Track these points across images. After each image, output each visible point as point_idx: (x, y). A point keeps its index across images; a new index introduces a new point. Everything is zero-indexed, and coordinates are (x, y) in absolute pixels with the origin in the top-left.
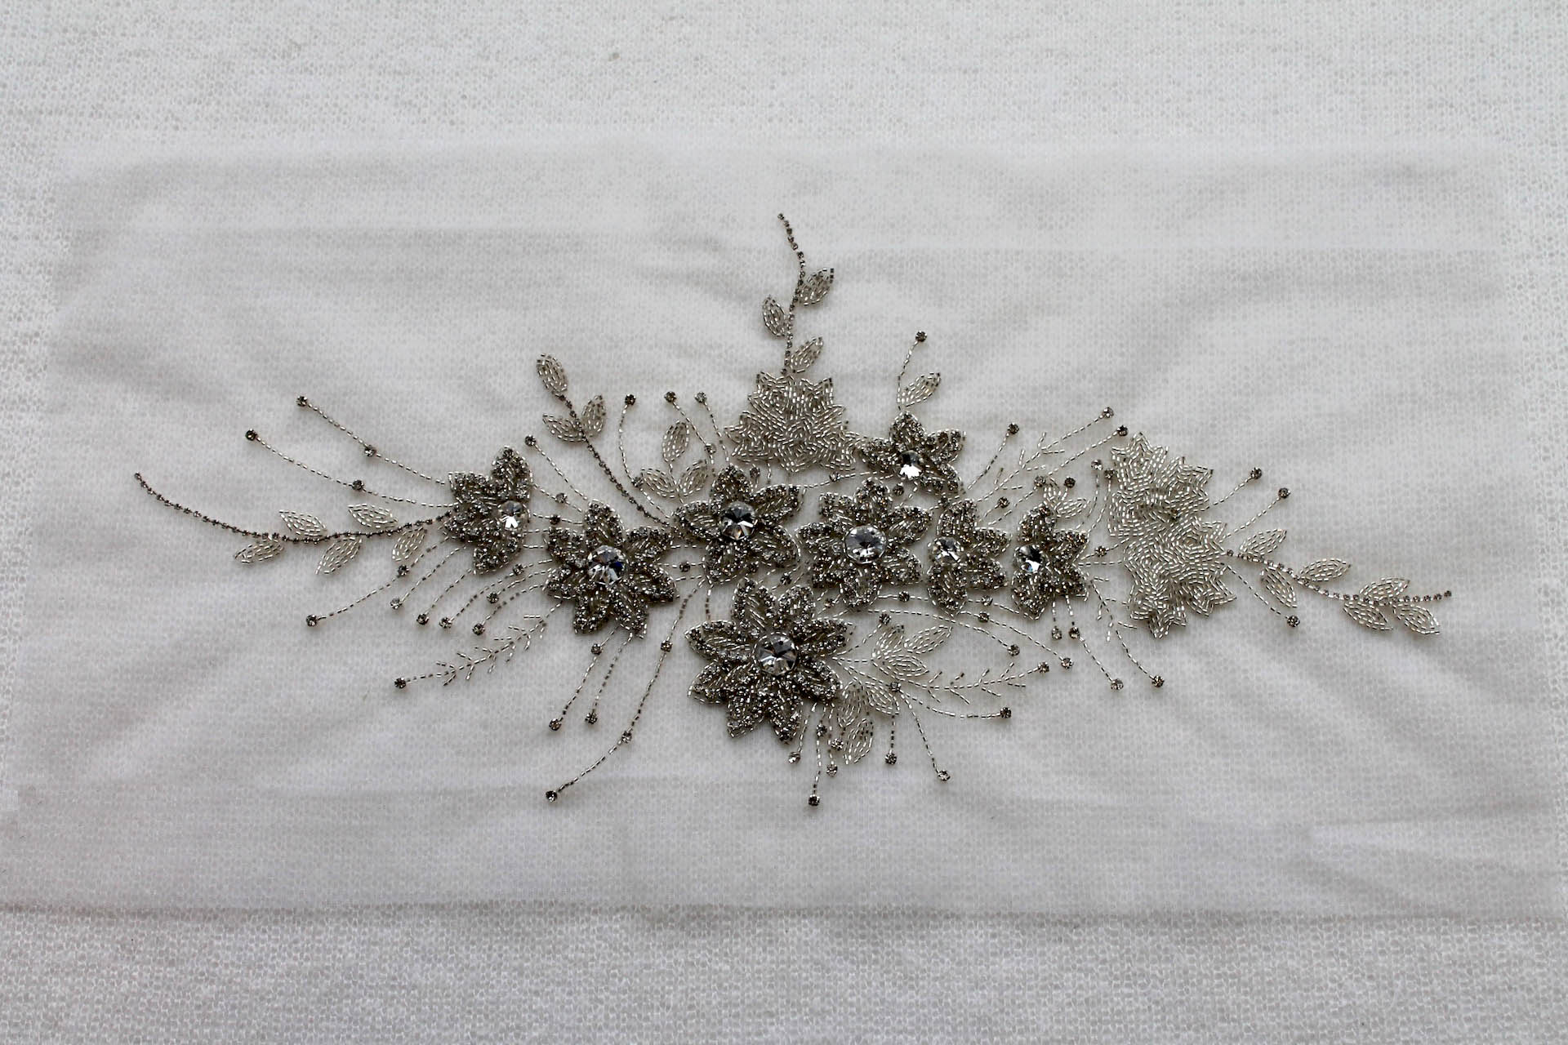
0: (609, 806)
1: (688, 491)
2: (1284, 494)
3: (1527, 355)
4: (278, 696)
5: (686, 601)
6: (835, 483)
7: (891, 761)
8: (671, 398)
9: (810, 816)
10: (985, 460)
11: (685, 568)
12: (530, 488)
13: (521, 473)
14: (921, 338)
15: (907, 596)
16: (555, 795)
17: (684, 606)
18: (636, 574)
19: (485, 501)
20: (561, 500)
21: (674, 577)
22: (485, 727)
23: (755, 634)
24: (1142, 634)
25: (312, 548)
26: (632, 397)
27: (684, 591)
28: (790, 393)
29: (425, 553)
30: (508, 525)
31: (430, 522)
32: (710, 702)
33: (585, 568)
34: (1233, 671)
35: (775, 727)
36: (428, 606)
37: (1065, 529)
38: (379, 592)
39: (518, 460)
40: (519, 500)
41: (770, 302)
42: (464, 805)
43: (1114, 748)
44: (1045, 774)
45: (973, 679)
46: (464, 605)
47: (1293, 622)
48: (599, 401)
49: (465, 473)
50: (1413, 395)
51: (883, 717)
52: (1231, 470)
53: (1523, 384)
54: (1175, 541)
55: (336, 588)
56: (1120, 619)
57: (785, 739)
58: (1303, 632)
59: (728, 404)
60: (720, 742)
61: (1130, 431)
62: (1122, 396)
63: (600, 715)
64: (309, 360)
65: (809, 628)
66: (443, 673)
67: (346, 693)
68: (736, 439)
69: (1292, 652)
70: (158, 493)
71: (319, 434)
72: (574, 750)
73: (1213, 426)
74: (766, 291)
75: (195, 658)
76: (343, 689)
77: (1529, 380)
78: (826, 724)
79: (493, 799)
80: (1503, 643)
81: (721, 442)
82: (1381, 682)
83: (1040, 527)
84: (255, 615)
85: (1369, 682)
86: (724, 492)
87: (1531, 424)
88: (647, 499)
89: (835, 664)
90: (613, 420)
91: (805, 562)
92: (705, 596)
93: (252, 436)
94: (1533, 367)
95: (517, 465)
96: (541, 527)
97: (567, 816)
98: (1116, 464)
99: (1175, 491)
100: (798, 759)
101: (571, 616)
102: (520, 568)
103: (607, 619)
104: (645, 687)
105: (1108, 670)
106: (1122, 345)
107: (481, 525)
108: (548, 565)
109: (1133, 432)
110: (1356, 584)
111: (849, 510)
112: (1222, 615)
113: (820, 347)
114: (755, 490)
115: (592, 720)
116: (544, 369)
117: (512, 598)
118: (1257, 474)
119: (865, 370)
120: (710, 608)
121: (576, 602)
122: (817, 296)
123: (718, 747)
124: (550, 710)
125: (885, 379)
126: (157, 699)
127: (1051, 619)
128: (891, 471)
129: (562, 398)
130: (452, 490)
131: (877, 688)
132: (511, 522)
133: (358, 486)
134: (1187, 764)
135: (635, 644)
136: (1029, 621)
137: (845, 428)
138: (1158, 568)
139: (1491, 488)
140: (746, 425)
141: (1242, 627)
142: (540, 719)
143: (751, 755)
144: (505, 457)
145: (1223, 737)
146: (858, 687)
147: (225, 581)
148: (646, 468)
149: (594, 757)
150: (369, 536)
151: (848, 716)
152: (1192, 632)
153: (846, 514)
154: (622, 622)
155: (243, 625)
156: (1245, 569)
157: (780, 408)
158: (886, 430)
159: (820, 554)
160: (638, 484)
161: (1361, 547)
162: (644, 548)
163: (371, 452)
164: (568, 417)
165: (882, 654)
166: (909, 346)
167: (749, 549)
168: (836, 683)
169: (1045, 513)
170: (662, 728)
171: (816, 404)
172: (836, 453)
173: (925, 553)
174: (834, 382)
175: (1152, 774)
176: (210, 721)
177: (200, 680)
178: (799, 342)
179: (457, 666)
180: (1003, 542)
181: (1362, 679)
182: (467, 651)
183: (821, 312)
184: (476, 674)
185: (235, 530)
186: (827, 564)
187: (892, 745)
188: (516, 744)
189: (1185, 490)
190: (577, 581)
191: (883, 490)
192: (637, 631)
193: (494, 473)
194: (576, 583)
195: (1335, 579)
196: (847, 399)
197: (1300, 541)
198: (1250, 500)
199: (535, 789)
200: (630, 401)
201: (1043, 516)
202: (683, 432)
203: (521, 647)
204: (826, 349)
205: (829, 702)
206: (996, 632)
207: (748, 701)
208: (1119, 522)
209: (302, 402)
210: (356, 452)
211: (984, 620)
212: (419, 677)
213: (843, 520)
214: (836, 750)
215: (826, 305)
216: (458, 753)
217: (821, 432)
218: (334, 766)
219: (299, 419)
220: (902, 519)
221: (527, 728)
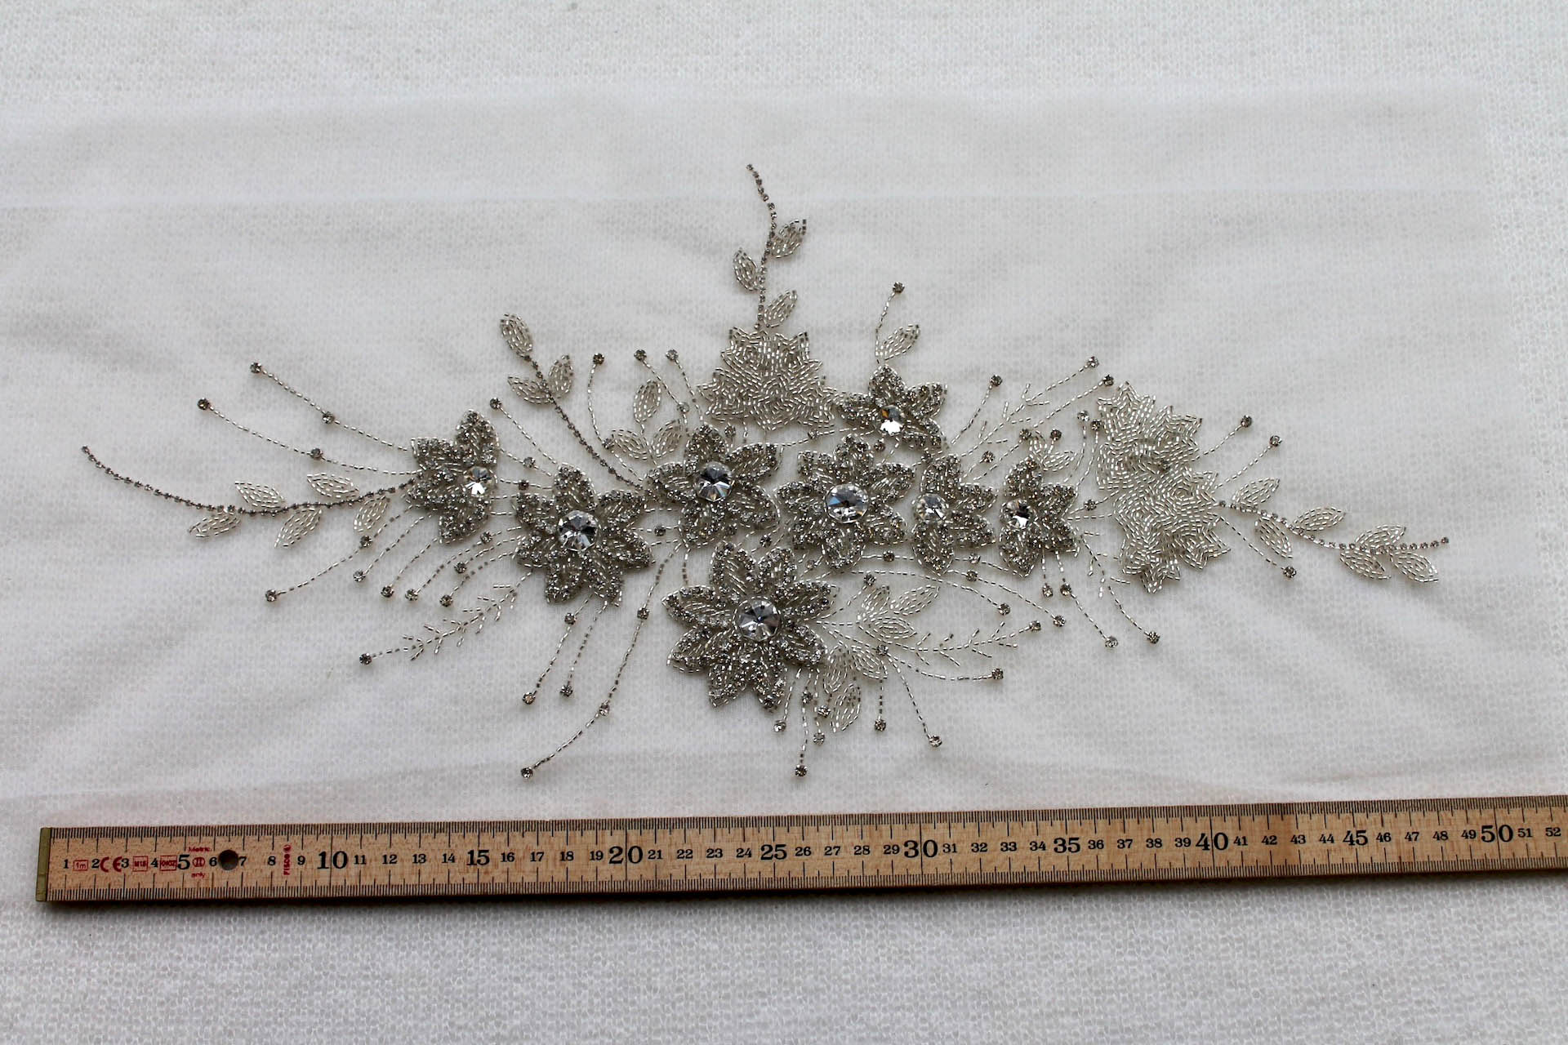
0: (588, 782)
1: (661, 452)
2: (1275, 443)
3: (1516, 296)
4: (238, 675)
5: (662, 566)
6: (814, 440)
7: (880, 727)
8: (641, 356)
9: (797, 787)
10: (968, 414)
11: (661, 532)
12: (496, 453)
13: (487, 437)
14: (898, 289)
15: (892, 556)
16: (531, 772)
17: (660, 572)
18: (609, 540)
19: (449, 467)
20: (530, 464)
21: (649, 542)
22: (456, 703)
23: (735, 598)
24: (1135, 589)
25: (270, 521)
26: (600, 356)
27: (660, 556)
28: (764, 348)
29: (388, 522)
30: (474, 492)
31: (392, 490)
32: (690, 670)
33: (556, 535)
34: (1229, 625)
35: (759, 695)
36: (392, 578)
37: (1052, 482)
38: (342, 565)
39: (484, 423)
40: (484, 465)
41: (741, 255)
42: (436, 784)
43: (1110, 708)
44: (1040, 737)
45: (962, 640)
46: (430, 576)
47: (1290, 573)
48: (566, 361)
49: (428, 438)
50: (1402, 338)
51: (871, 682)
52: (1220, 418)
53: (1513, 324)
54: (1166, 493)
55: (295, 561)
56: (1112, 574)
57: (770, 706)
58: (1299, 584)
59: (700, 361)
60: (702, 712)
61: (1115, 381)
62: (1106, 345)
63: (575, 686)
64: (263, 325)
65: (791, 591)
66: (410, 647)
67: (309, 670)
68: (709, 397)
69: (1289, 604)
70: (107, 466)
71: (275, 401)
72: (550, 724)
73: (1200, 374)
74: (737, 245)
75: (150, 637)
76: (306, 667)
77: (1518, 321)
78: (811, 691)
79: (466, 777)
80: (1502, 589)
81: (694, 401)
82: (1380, 632)
83: (1027, 481)
84: (212, 591)
85: (1368, 633)
86: (699, 453)
87: (1521, 365)
88: (619, 462)
89: (819, 627)
90: (581, 380)
91: (785, 523)
92: (682, 561)
93: (204, 404)
94: (1522, 308)
95: (483, 427)
96: (508, 492)
97: (544, 793)
98: (1102, 414)
99: (1164, 441)
100: (784, 728)
101: (543, 585)
102: (488, 536)
103: (580, 587)
104: (622, 657)
105: (1101, 627)
106: (1104, 294)
107: (447, 492)
108: (518, 532)
109: (1119, 382)
110: (1352, 533)
111: (827, 467)
112: (1217, 567)
113: (794, 301)
114: (731, 449)
115: (567, 692)
116: (508, 329)
117: (481, 568)
118: (1248, 422)
119: (841, 324)
120: (688, 573)
121: (547, 570)
122: (790, 248)
123: (699, 718)
124: (523, 683)
125: (862, 332)
126: (111, 682)
127: (1041, 576)
128: (873, 428)
129: (528, 358)
130: (415, 457)
131: (863, 650)
132: (477, 488)
133: (317, 455)
134: (1185, 722)
135: (610, 612)
136: (1018, 578)
137: (823, 383)
138: (1149, 521)
139: (1484, 432)
140: (719, 383)
141: (1237, 580)
142: (512, 692)
143: (734, 726)
144: (469, 421)
145: (1222, 694)
146: (844, 651)
147: (179, 556)
148: (617, 430)
149: (571, 731)
150: (329, 506)
151: (834, 682)
152: (1186, 587)
153: (826, 472)
154: (597, 590)
155: (199, 602)
156: (1238, 520)
157: (755, 365)
158: (864, 384)
159: (801, 514)
160: (609, 446)
161: (1355, 494)
162: (617, 512)
163: (329, 419)
164: (533, 377)
165: (867, 616)
166: (886, 298)
167: (726, 511)
168: (821, 647)
169: (1032, 467)
170: (640, 699)
171: (791, 359)
172: (815, 409)
173: (909, 511)
174: (809, 336)
175: (1150, 733)
176: (167, 704)
177: (155, 661)
178: (772, 295)
179: (425, 639)
180: (989, 497)
181: (1360, 631)
182: (434, 624)
183: (794, 265)
184: (445, 648)
185: (188, 503)
186: (808, 524)
187: (881, 711)
188: (488, 720)
189: (1173, 440)
190: (548, 548)
191: (864, 446)
192: (612, 597)
193: (458, 437)
194: (547, 550)
195: (1330, 527)
196: (824, 353)
197: (1293, 490)
198: (1241, 449)
199: (509, 766)
200: (598, 360)
201: (1029, 470)
202: (654, 391)
203: (491, 618)
204: (799, 303)
205: (814, 667)
206: (984, 590)
207: (730, 668)
208: (1108, 475)
209: (256, 368)
210: (314, 419)
211: (972, 578)
212: (384, 652)
213: (823, 478)
214: (823, 717)
215: (799, 257)
216: (428, 730)
217: (798, 389)
218: (298, 747)
219: (254, 386)
220: (884, 476)
221: (500, 702)
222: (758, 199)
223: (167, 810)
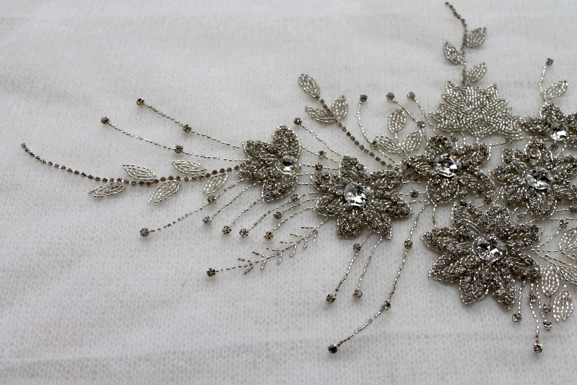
0: (377, 358)
1: (409, 149)
4: (118, 285)
5: (418, 217)
6: (510, 143)
8: (391, 97)
9: (535, 362)
11: (414, 195)
12: (299, 149)
13: (292, 140)
14: (550, 61)
15: (575, 210)
16: (335, 349)
17: (417, 220)
18: (380, 199)
19: (268, 157)
20: (322, 155)
21: (407, 201)
22: (276, 304)
23: (471, 236)
25: (145, 188)
26: (364, 96)
27: (416, 209)
29: (227, 189)
30: (285, 171)
31: (230, 170)
32: (445, 282)
33: (343, 196)
35: (497, 297)
36: (230, 221)
38: (195, 213)
39: (290, 133)
40: (292, 155)
41: (447, 45)
42: (263, 360)
46: (257, 221)
48: (342, 99)
49: (253, 140)
55: (162, 212)
57: (506, 305)
59: (429, 100)
60: (457, 310)
63: (363, 291)
65: (510, 230)
66: (243, 266)
67: (169, 282)
68: (438, 119)
70: (37, 156)
71: (151, 122)
72: (346, 318)
74: (444, 40)
75: (56, 260)
76: (167, 280)
79: (285, 355)
81: (428, 121)
84: (102, 232)
86: (435, 149)
88: (381, 154)
89: (534, 253)
90: (352, 110)
91: (499, 189)
92: (431, 212)
93: (105, 121)
95: (290, 135)
96: (308, 172)
97: (345, 366)
100: (519, 318)
101: (336, 227)
102: (296, 197)
103: (362, 228)
104: (395, 273)
107: (267, 171)
108: (317, 194)
111: (522, 157)
113: (485, 69)
114: (456, 148)
115: (357, 295)
116: (303, 82)
117: (291, 217)
120: (436, 219)
121: (338, 217)
123: (455, 314)
126: (24, 289)
129: (317, 98)
130: (245, 151)
132: (287, 169)
133: (179, 150)
135: (384, 244)
137: (511, 112)
140: (443, 111)
142: (318, 296)
144: (281, 130)
146: (554, 268)
147: (81, 210)
148: (379, 136)
149: (362, 322)
150: (186, 179)
151: (550, 289)
155: (92, 239)
157: (465, 102)
158: (539, 111)
160: (374, 146)
163: (187, 129)
164: (321, 108)
165: (567, 246)
166: (542, 68)
168: (537, 265)
170: (411, 302)
171: (488, 98)
172: (508, 126)
174: (497, 87)
176: (64, 304)
177: (58, 276)
178: (470, 66)
179: (253, 259)
182: (260, 250)
183: (481, 52)
184: (268, 268)
185: (90, 176)
188: (300, 316)
191: (544, 147)
192: (385, 235)
193: (274, 140)
196: (508, 97)
202: (402, 115)
203: (300, 247)
204: (489, 69)
205: (535, 279)
209: (140, 102)
210: (177, 130)
212: (224, 268)
214: (547, 311)
216: (256, 322)
218: (159, 334)
219: (138, 114)
220: (561, 163)
221: (308, 304)
222: (455, 18)
223: (58, 378)
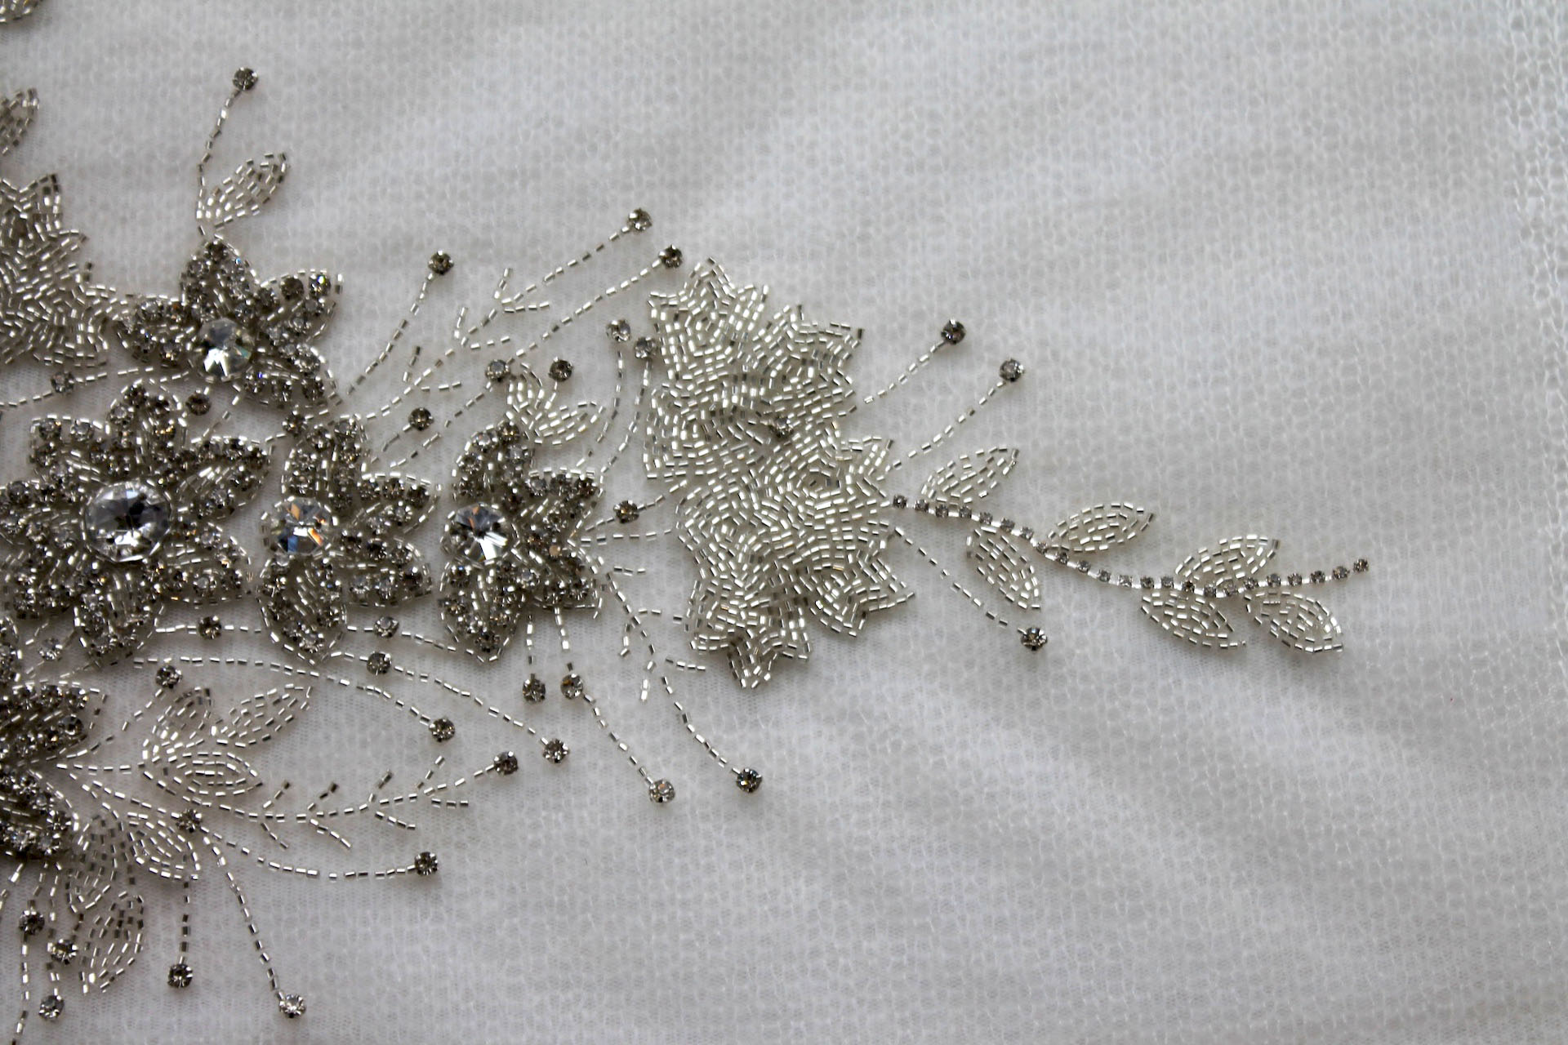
2: (1011, 375)
3: (1522, 58)
6: (67, 393)
7: (180, 977)
10: (385, 330)
14: (246, 81)
15: (216, 626)
24: (717, 684)
34: (912, 750)
37: (550, 469)
43: (660, 926)
44: (515, 991)
45: (357, 796)
47: (1033, 643)
50: (1284, 152)
51: (164, 886)
52: (903, 328)
53: (1515, 121)
54: (784, 483)
56: (670, 647)
58: (1058, 662)
61: (687, 255)
62: (672, 186)
65: (6, 704)
69: (1035, 704)
73: (864, 238)
77: (1526, 111)
78: (42, 908)
80: (1482, 663)
82: (1225, 758)
83: (499, 466)
85: (1199, 760)
87: (1531, 201)
89: (62, 778)
94: (1534, 83)
98: (657, 326)
99: (783, 378)
105: (648, 765)
106: (671, 80)
109: (694, 262)
110: (1170, 554)
111: (91, 447)
112: (887, 632)
113: (32, 110)
118: (954, 334)
119: (129, 154)
122: (27, 3)
125: (170, 170)
127: (524, 660)
128: (182, 364)
131: (156, 820)
134: (815, 953)
136: (480, 667)
137: (87, 278)
138: (749, 543)
139: (1450, 339)
141: (930, 658)
145: (893, 892)
146: (112, 825)
151: (89, 889)
152: (825, 673)
153: (87, 458)
156: (935, 534)
158: (174, 277)
159: (32, 547)
161: (1178, 475)
165: (163, 750)
166: (219, 101)
168: (63, 818)
169: (509, 438)
171: (24, 229)
172: (64, 332)
173: (257, 534)
174: (63, 183)
175: (742, 976)
180: (418, 498)
181: (1183, 756)
183: (38, 37)
187: (184, 947)
189: (804, 375)
191: (167, 404)
195: (1122, 547)
196: (93, 216)
197: (1050, 470)
198: (945, 389)
201: (504, 444)
204: (45, 115)
205: (52, 860)
206: (406, 693)
208: (665, 449)
211: (380, 668)
213: (78, 472)
214: (65, 964)
215: (49, 21)
217: (34, 290)
220: (207, 463)
